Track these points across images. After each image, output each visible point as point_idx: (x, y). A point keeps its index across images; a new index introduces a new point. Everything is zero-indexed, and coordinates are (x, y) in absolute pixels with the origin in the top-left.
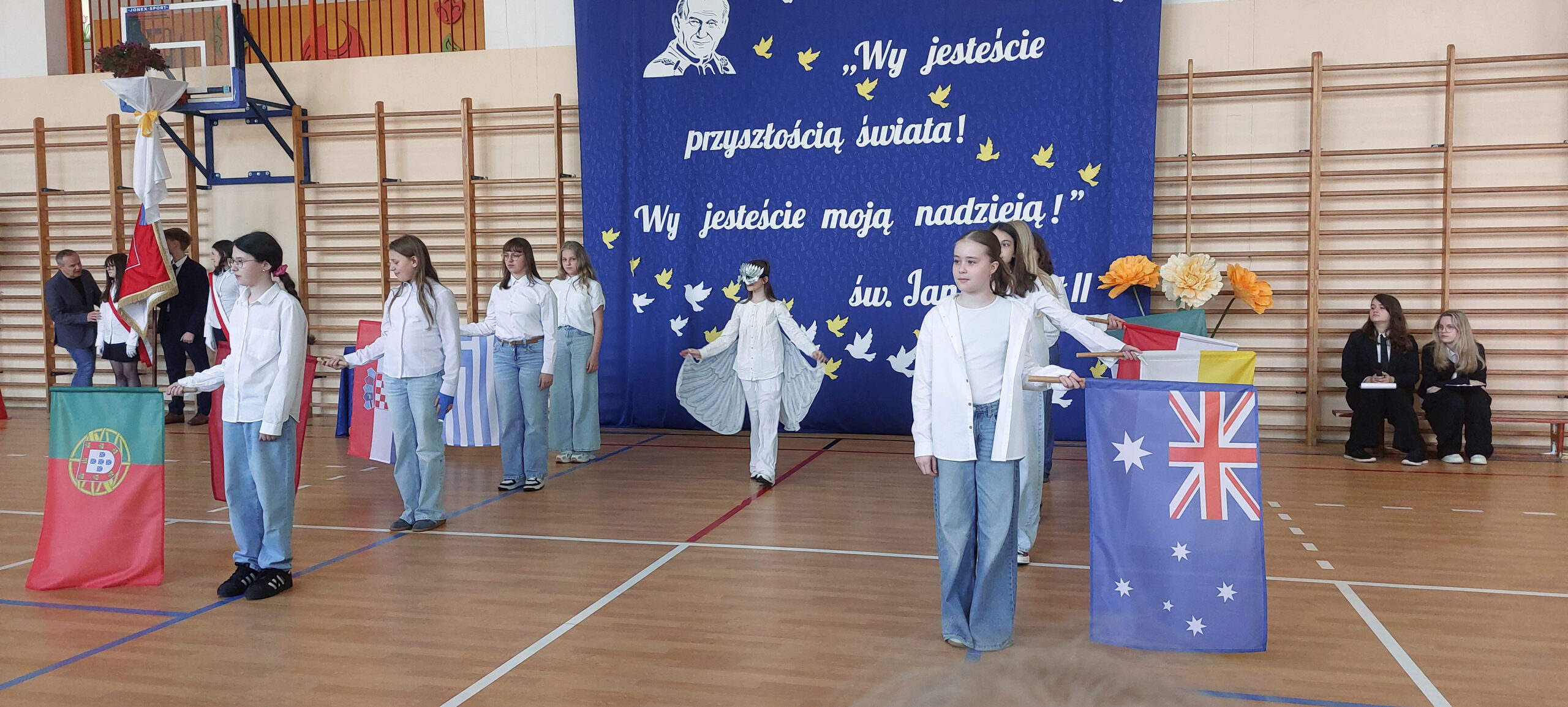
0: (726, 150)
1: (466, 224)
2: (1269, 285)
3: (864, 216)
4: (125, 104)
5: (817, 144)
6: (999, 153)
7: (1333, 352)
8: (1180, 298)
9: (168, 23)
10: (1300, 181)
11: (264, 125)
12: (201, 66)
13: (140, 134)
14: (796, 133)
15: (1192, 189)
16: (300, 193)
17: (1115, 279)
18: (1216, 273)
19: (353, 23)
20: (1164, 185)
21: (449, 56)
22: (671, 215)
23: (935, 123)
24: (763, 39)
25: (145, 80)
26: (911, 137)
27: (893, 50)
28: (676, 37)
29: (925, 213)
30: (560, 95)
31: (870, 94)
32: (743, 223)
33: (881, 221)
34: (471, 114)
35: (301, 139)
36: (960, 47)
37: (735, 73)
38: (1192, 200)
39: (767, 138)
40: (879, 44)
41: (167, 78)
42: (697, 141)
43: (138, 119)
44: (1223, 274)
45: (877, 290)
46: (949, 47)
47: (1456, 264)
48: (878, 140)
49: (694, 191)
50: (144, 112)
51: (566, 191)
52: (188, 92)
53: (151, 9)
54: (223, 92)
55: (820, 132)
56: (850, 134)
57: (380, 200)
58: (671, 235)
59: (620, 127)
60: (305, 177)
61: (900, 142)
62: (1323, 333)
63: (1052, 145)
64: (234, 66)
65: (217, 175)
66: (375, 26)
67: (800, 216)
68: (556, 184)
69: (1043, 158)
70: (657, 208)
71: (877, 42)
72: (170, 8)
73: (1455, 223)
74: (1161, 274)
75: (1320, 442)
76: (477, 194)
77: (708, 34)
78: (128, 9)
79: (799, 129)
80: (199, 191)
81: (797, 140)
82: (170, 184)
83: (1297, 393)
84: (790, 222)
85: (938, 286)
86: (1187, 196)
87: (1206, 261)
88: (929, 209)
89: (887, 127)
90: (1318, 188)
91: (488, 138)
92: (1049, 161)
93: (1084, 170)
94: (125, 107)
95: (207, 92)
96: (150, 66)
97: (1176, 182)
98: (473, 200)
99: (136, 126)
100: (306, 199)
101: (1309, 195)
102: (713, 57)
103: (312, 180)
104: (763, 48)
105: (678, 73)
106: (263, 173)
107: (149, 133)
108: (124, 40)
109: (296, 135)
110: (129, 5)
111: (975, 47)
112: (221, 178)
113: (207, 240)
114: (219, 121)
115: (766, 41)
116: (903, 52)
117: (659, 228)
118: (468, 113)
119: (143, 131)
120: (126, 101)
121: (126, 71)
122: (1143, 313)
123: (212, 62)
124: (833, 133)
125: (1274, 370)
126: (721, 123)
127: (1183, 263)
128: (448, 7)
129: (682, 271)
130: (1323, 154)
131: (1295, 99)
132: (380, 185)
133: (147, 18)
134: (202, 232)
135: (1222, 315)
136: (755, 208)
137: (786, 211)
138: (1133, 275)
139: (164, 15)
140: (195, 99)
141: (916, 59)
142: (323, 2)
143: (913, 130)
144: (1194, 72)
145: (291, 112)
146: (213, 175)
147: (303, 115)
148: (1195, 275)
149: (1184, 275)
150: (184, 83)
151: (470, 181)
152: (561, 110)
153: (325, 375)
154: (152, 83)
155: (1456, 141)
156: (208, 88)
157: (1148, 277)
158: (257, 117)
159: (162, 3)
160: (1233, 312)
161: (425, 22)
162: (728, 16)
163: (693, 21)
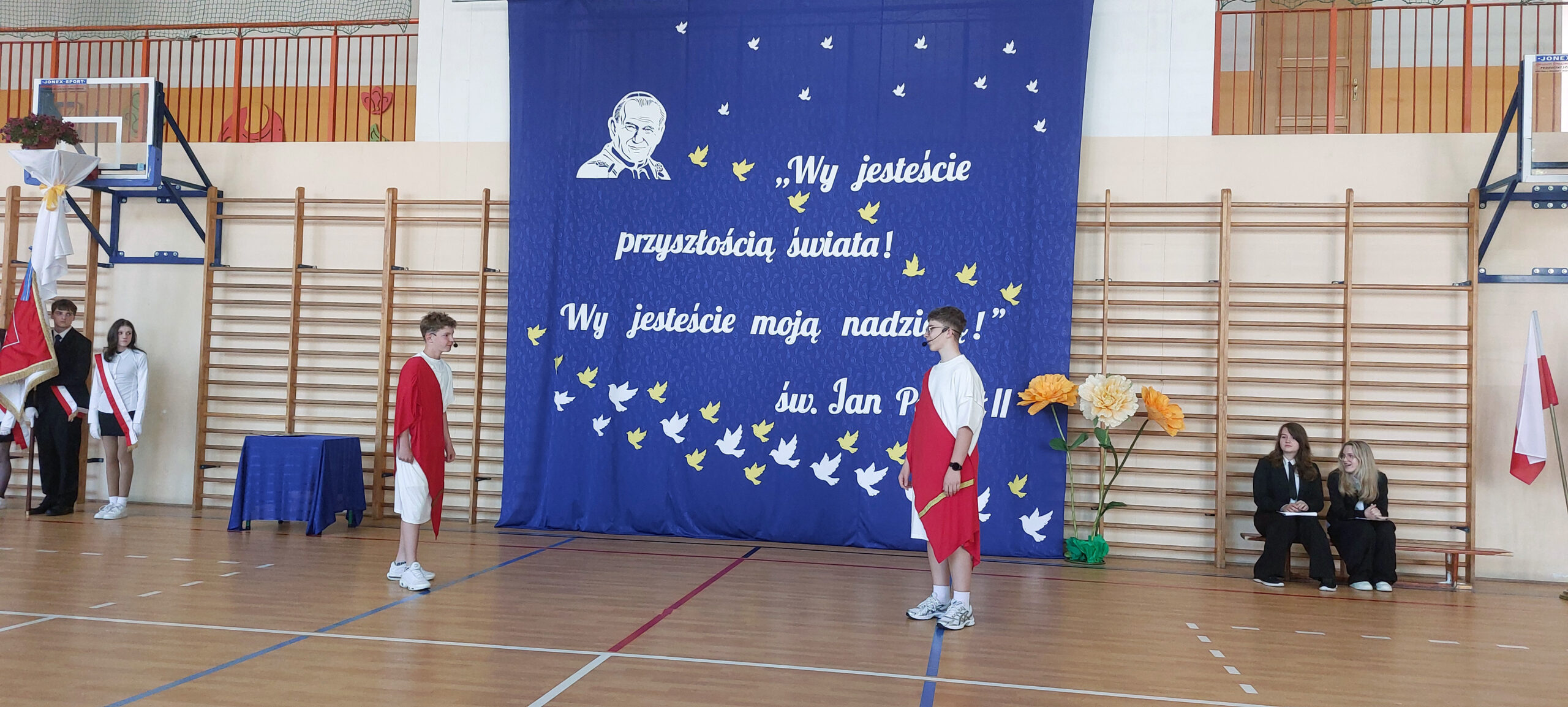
0: (658, 253)
1: (383, 314)
2: (1181, 409)
3: (793, 324)
4: (30, 175)
5: (749, 252)
6: (924, 269)
7: (1244, 476)
8: (1097, 418)
9: (82, 98)
10: (1210, 309)
11: (176, 205)
12: (115, 142)
13: (44, 206)
14: (729, 240)
15: (1109, 313)
16: (209, 275)
17: (1035, 396)
18: (1132, 394)
19: (279, 110)
20: (1081, 307)
21: (376, 146)
23: (864, 238)
24: (698, 148)
25: (55, 153)
26: (840, 250)
27: (825, 166)
28: (611, 140)
29: (852, 323)
30: (489, 190)
31: (801, 207)
32: (672, 326)
33: (808, 330)
34: (396, 204)
35: (214, 221)
36: (889, 166)
37: (670, 179)
38: (1109, 323)
39: (700, 244)
40: (811, 159)
41: (77, 152)
42: (628, 243)
43: (42, 192)
44: (1139, 396)
45: (803, 397)
46: (879, 166)
47: (1355, 395)
48: (808, 251)
49: (623, 291)
50: (51, 186)
51: (489, 286)
52: (99, 168)
53: (67, 82)
54: (136, 169)
55: (752, 241)
56: (781, 245)
57: (294, 286)
58: (597, 334)
59: (552, 226)
60: (215, 260)
61: (829, 254)
62: (1231, 457)
64: (151, 144)
65: (120, 254)
66: (301, 112)
67: (729, 322)
68: (480, 277)
69: (966, 276)
70: (584, 307)
71: (810, 157)
72: (88, 83)
73: (1355, 357)
74: (1079, 393)
75: (1228, 565)
76: (397, 284)
77: (644, 140)
78: (42, 81)
79: (732, 237)
80: (100, 269)
81: (730, 247)
82: (70, 261)
83: (1206, 515)
84: (720, 327)
85: (862, 396)
86: (1103, 319)
87: (1122, 382)
88: (856, 320)
89: (817, 239)
90: (1226, 317)
91: (411, 229)
92: (973, 279)
93: (1006, 289)
94: (29, 179)
95: (119, 168)
96: (61, 139)
97: (1092, 304)
98: (391, 290)
99: (40, 199)
100: (214, 282)
101: (1218, 324)
102: (648, 162)
103: (223, 263)
104: (698, 157)
105: (612, 176)
106: (170, 253)
107: (53, 206)
108: (35, 111)
109: (210, 217)
110: (42, 77)
111: (904, 167)
112: (125, 256)
113: (104, 319)
114: (128, 198)
115: (701, 150)
116: (835, 168)
117: (585, 326)
118: (393, 203)
119: (48, 205)
120: (31, 173)
121: (36, 143)
122: (1061, 431)
123: (127, 139)
124: (765, 243)
125: (1184, 492)
126: (654, 227)
127: (1100, 384)
128: (376, 98)
129: (607, 370)
130: (1231, 285)
131: (1205, 231)
132: (294, 271)
133: (60, 91)
134: (99, 311)
135: (1135, 436)
136: (685, 311)
137: (716, 315)
138: (1052, 393)
139: (77, 89)
140: (105, 176)
141: (847, 175)
142: (249, 86)
143: (842, 244)
144: (1111, 202)
145: (206, 193)
146: (116, 255)
147: (218, 197)
148: (1111, 396)
149: (1101, 396)
150: (96, 159)
151: (390, 271)
152: (489, 205)
153: (219, 464)
154: (62, 156)
155: (1355, 280)
156: (121, 165)
157: (1066, 395)
158: (169, 196)
159: (78, 76)
160: (1144, 433)
161: (353, 111)
162: (665, 124)
163: (630, 127)
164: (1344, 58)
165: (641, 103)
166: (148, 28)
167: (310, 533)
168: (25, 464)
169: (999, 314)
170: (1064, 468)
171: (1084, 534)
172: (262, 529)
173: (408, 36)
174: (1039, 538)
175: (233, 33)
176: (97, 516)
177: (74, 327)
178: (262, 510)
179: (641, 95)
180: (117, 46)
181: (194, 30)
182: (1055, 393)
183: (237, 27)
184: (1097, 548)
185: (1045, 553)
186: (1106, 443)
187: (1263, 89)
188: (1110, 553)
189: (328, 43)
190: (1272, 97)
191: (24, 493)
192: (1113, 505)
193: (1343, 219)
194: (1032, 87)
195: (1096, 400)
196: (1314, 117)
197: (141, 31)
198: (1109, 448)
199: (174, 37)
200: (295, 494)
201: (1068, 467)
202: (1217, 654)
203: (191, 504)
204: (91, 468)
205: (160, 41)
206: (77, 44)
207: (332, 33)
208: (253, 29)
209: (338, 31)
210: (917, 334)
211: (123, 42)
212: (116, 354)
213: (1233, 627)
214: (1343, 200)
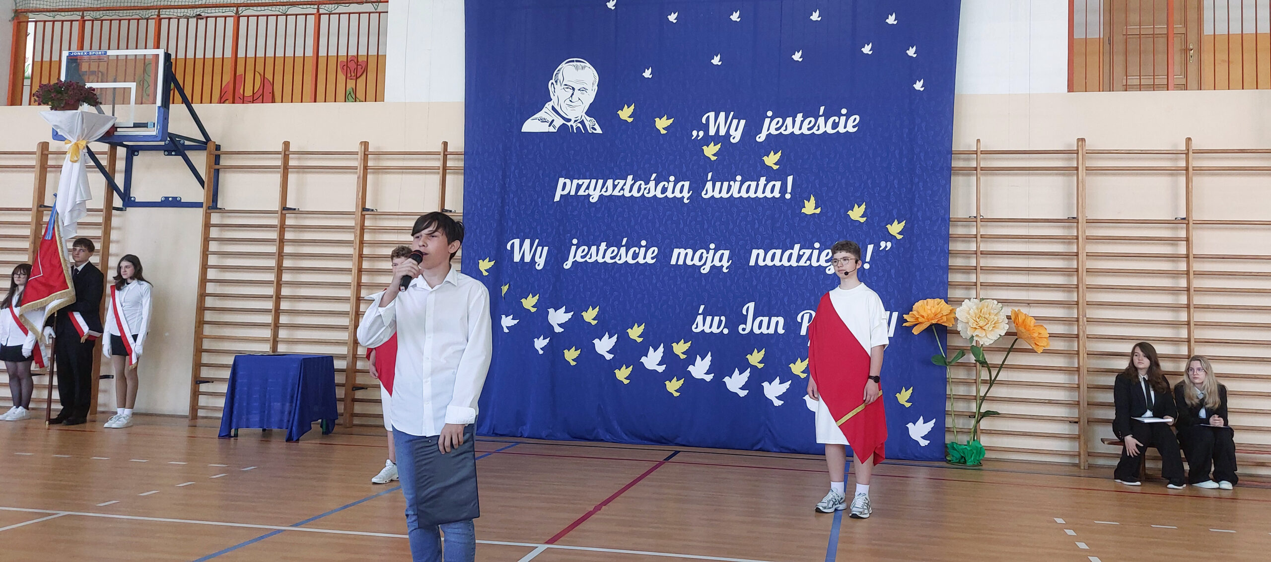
0: (591, 195)
1: (355, 249)
2: (1046, 329)
3: (707, 255)
4: (57, 133)
5: (669, 194)
6: (820, 208)
7: (1104, 388)
8: (973, 337)
9: (103, 67)
10: (1069, 243)
11: (181, 157)
12: (130, 104)
13: (68, 159)
14: (652, 184)
15: (981, 246)
16: (207, 217)
17: (918, 318)
18: (1002, 316)
19: (269, 76)
20: (957, 241)
21: (351, 105)
22: (540, 248)
23: (768, 181)
24: (626, 106)
25: (78, 114)
26: (747, 192)
27: (734, 120)
28: (552, 99)
29: (758, 255)
30: (447, 143)
31: (714, 155)
32: (603, 257)
33: (721, 260)
34: (368, 155)
35: (212, 171)
36: (789, 120)
37: (602, 133)
38: (981, 254)
39: (627, 188)
40: (722, 115)
41: (97, 113)
42: (565, 187)
43: (66, 147)
44: (1009, 318)
45: (717, 319)
46: (781, 120)
47: (1198, 316)
48: (720, 193)
49: (561, 228)
50: (74, 141)
52: (116, 126)
53: (90, 53)
54: (147, 127)
55: (671, 185)
56: (697, 188)
57: (279, 225)
58: (539, 265)
59: (500, 173)
60: (213, 204)
61: (738, 196)
62: (1091, 372)
63: (864, 203)
64: (160, 105)
65: (132, 199)
66: (288, 78)
67: (652, 254)
69: (857, 213)
70: (527, 242)
71: (721, 113)
72: (108, 54)
73: (1197, 283)
74: (957, 316)
75: (1091, 466)
76: (367, 223)
77: (579, 99)
79: (654, 181)
80: (114, 212)
81: (653, 190)
82: (90, 205)
83: (1070, 422)
84: (645, 258)
85: (768, 318)
86: (976, 251)
87: (994, 306)
88: (762, 252)
89: (728, 183)
90: (1084, 249)
91: (380, 176)
92: (862, 216)
93: (891, 225)
94: (56, 136)
96: (84, 102)
97: (966, 238)
98: (363, 229)
100: (211, 223)
101: (1077, 255)
102: (583, 118)
103: (218, 207)
104: (626, 114)
105: (552, 129)
106: (175, 198)
107: (76, 159)
108: (63, 78)
109: (209, 167)
110: (69, 49)
111: (802, 121)
112: (136, 201)
114: (140, 152)
115: (628, 107)
116: (743, 122)
117: (527, 259)
118: (365, 154)
119: (71, 157)
120: (58, 131)
121: (62, 105)
122: (941, 348)
123: (140, 101)
124: (683, 186)
125: (1050, 402)
126: (588, 174)
127: (974, 307)
128: (352, 65)
129: (547, 296)
130: (1088, 221)
131: (1064, 175)
132: (280, 212)
133: (85, 61)
134: (113, 248)
135: (1006, 353)
136: (614, 245)
137: (641, 248)
138: (933, 315)
139: (99, 59)
140: (120, 132)
141: (753, 128)
142: (244, 56)
143: (749, 186)
144: (981, 150)
145: (206, 147)
146: (129, 199)
147: (216, 150)
148: (985, 318)
149: (975, 317)
150: (112, 118)
151: (361, 212)
152: (447, 155)
153: (213, 380)
154: (84, 116)
155: (1196, 216)
156: (134, 123)
157: (945, 317)
158: (176, 149)
159: (100, 49)
160: (1015, 350)
161: (331, 78)
162: (597, 86)
163: (567, 88)
164: (1181, 26)
165: (577, 68)
166: (159, 8)
167: (289, 439)
168: (46, 380)
169: (886, 247)
170: (944, 381)
171: (963, 439)
172: (248, 436)
173: (380, 13)
174: (924, 443)
175: (231, 12)
176: (106, 425)
177: (91, 262)
178: (248, 419)
179: (577, 61)
180: (133, 23)
181: (199, 9)
182: (936, 315)
183: (235, 7)
184: (975, 451)
185: (930, 456)
186: (981, 359)
187: (1111, 53)
188: (986, 456)
189: (311, 20)
190: (1119, 59)
191: (45, 406)
192: (988, 414)
193: (1183, 164)
194: (911, 52)
195: (971, 321)
196: (1155, 77)
197: (154, 11)
198: (984, 364)
199: (182, 15)
200: (277, 405)
201: (948, 380)
202: (1082, 546)
203: (188, 414)
204: (103, 384)
205: (170, 19)
206: (100, 22)
207: (315, 11)
208: (248, 8)
209: (320, 9)
210: (815, 264)
211: (138, 20)
212: (126, 285)
213: (1095, 522)
214: (1183, 147)
